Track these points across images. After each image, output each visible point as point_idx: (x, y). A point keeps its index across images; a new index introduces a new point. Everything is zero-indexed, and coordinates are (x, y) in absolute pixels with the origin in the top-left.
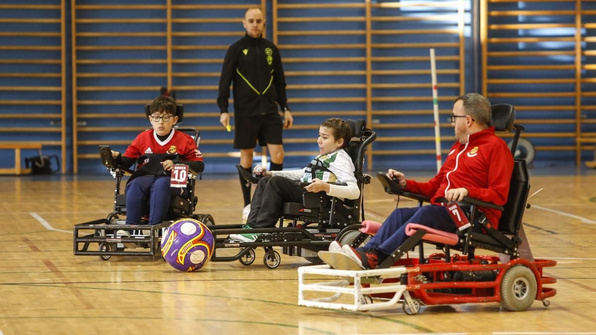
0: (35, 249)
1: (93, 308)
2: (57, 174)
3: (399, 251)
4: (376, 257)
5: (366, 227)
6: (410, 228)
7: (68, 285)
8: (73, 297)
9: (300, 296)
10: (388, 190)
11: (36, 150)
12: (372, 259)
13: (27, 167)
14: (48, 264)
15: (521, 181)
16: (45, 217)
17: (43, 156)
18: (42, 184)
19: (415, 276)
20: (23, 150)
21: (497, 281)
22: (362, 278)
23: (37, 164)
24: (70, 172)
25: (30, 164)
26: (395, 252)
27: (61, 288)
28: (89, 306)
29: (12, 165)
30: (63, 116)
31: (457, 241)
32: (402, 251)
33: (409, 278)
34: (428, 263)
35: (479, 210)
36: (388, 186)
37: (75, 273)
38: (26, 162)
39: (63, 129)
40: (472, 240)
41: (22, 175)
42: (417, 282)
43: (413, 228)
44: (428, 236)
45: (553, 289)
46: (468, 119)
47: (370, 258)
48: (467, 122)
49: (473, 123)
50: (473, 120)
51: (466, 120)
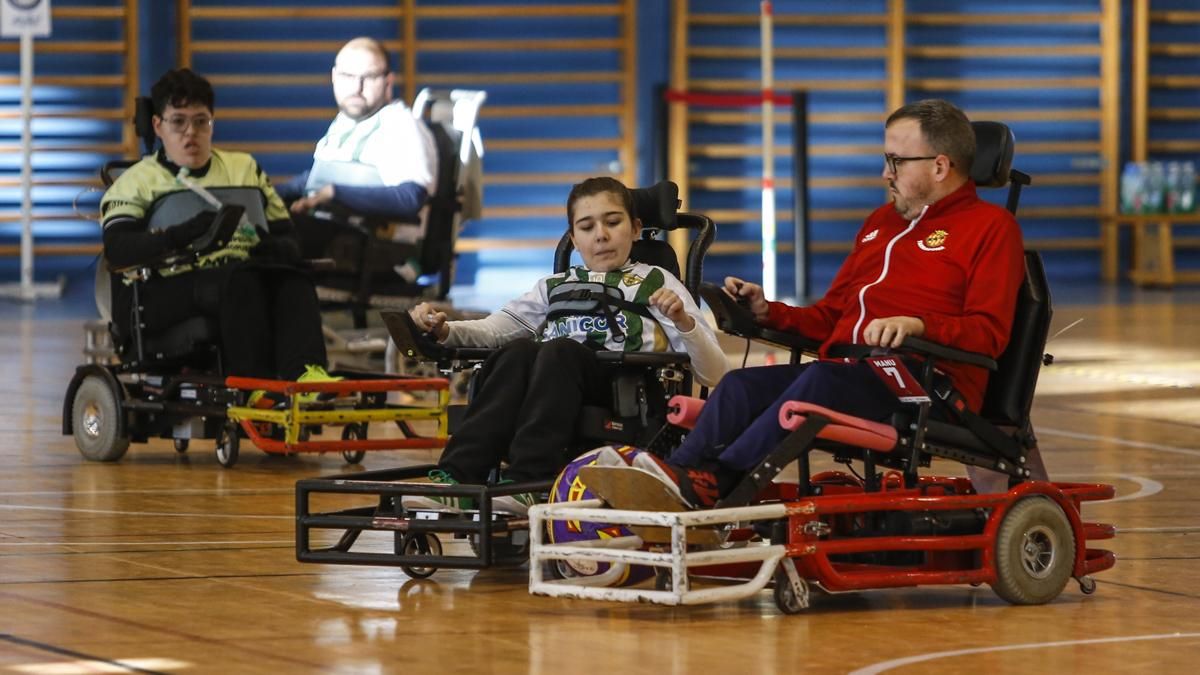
3: (767, 465)
4: (713, 480)
5: (678, 411)
6: (790, 414)
9: (535, 574)
10: (725, 324)
12: (706, 484)
15: (1033, 301)
19: (803, 524)
21: (988, 536)
22: (689, 528)
26: (758, 466)
31: (893, 443)
32: (774, 465)
33: (791, 530)
34: (820, 494)
35: (936, 370)
36: (725, 315)
40: (927, 439)
42: (808, 538)
43: (797, 413)
44: (830, 431)
45: (1107, 552)
46: (939, 164)
47: (701, 482)
48: (935, 170)
49: (950, 172)
50: (952, 165)
51: (932, 166)
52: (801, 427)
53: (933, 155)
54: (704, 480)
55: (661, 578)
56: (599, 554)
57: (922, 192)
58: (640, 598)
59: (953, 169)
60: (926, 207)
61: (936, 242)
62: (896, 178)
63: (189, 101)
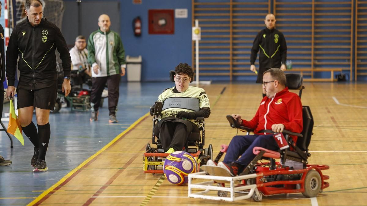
0: (329, 112)
1: (345, 137)
2: (349, 81)
3: (252, 164)
4: (237, 168)
6: (256, 150)
7: (338, 127)
8: (338, 132)
9: (189, 192)
10: (233, 125)
11: (340, 72)
12: (236, 170)
14: (332, 118)
15: (308, 119)
16: (338, 99)
17: (342, 74)
18: (341, 85)
19: (260, 179)
20: (334, 72)
21: (303, 180)
23: (340, 78)
24: (354, 80)
25: (337, 77)
26: (249, 165)
27: (334, 128)
28: (343, 136)
29: (330, 77)
30: (351, 58)
31: (279, 157)
33: (257, 180)
36: (233, 123)
37: (342, 122)
38: (336, 76)
39: (351, 63)
40: (287, 155)
41: (334, 82)
42: (261, 183)
43: (258, 150)
44: (266, 155)
45: (328, 183)
46: (276, 83)
47: (234, 169)
48: (275, 84)
49: (278, 84)
50: (279, 83)
52: (259, 154)
53: (273, 81)
55: (226, 194)
57: (272, 90)
58: (221, 200)
59: (279, 84)
60: (275, 94)
61: (279, 102)
62: (266, 88)
63: (182, 73)
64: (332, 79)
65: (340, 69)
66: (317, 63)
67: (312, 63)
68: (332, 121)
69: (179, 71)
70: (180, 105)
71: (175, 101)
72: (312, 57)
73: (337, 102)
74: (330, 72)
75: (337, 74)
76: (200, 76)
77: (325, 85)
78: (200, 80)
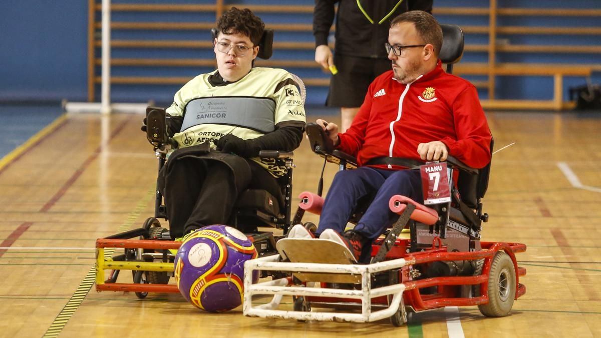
0: (546, 213)
1: (598, 299)
4: (359, 245)
5: (306, 201)
6: (397, 203)
7: (575, 266)
8: (575, 283)
10: (317, 148)
11: (583, 77)
12: (357, 248)
13: (571, 99)
14: (557, 235)
16: (575, 170)
17: (592, 85)
19: (407, 270)
20: (566, 78)
23: (584, 96)
25: (575, 96)
26: (389, 236)
27: (562, 269)
28: (593, 297)
29: (549, 96)
31: (436, 220)
32: (396, 235)
33: (403, 275)
37: (589, 249)
38: (570, 93)
41: (563, 111)
44: (415, 214)
46: (427, 49)
47: (355, 247)
48: (424, 53)
50: (434, 50)
51: (423, 51)
53: (423, 44)
54: (357, 246)
56: (303, 291)
58: (334, 318)
60: (421, 75)
61: (429, 96)
63: (234, 30)
64: (557, 102)
65: (584, 69)
66: (508, 47)
67: (490, 47)
68: (554, 243)
69: (227, 25)
70: (224, 116)
71: (212, 106)
72: (491, 28)
73: (573, 179)
74: (550, 78)
75: (575, 84)
76: (113, 86)
77: (534, 121)
78: (113, 101)
